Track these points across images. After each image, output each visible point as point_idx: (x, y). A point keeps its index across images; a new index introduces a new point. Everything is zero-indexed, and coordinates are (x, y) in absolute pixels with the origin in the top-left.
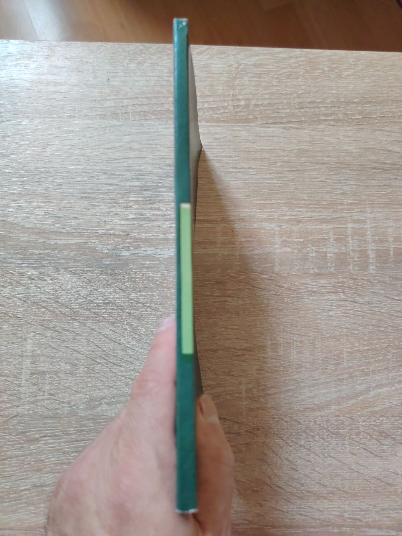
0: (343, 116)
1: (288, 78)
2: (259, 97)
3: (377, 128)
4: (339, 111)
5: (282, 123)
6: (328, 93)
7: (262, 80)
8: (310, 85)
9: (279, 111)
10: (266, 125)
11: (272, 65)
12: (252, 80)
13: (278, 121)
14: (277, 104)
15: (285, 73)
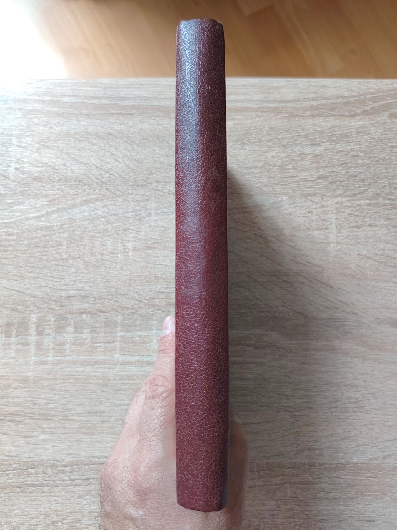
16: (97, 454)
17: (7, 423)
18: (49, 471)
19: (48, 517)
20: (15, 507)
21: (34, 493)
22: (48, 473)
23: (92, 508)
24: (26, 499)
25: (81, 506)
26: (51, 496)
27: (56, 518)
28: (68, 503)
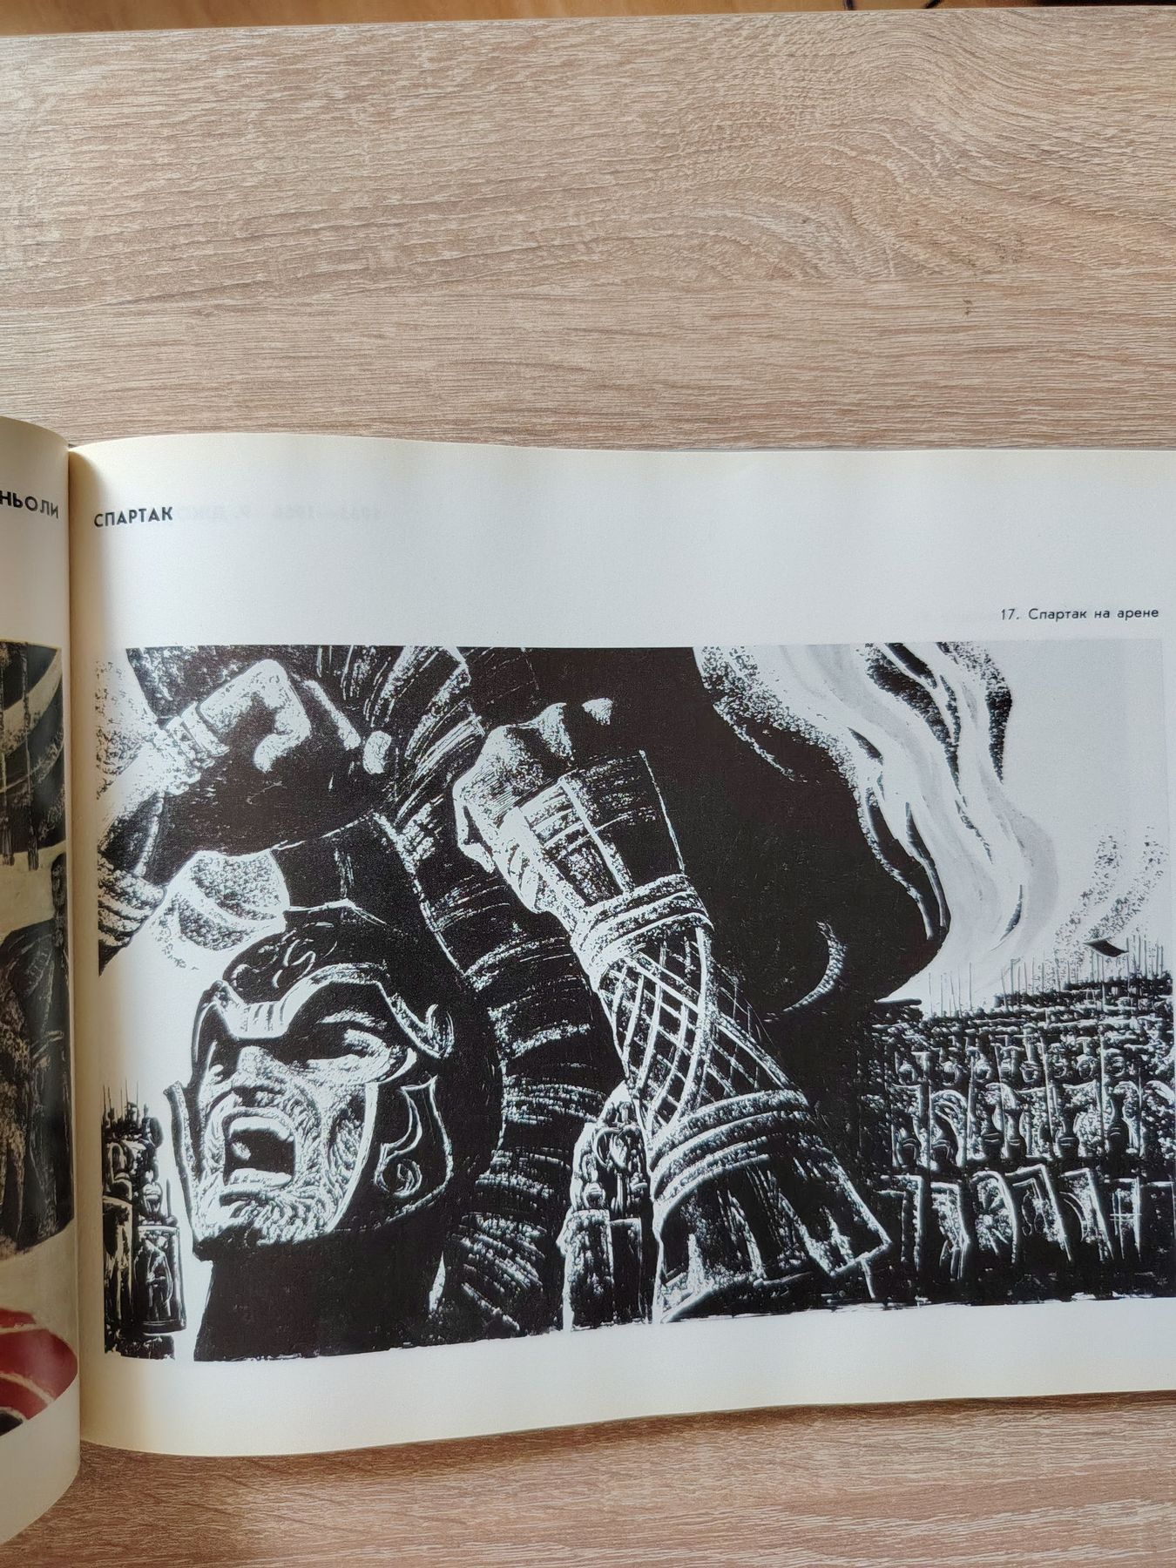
0: (396, 257)
1: (209, 135)
2: (108, 209)
3: (514, 291)
4: (383, 238)
5: (191, 295)
6: (346, 180)
7: (116, 149)
8: (281, 154)
9: (177, 254)
10: (133, 307)
11: (153, 93)
12: (85, 152)
13: (176, 289)
14: (172, 232)
15: (194, 116)
16: (229, 322)
17: (551, 405)
18: (388, 257)
19: (379, 114)
20: (492, 138)
21: (434, 183)
22: (393, 249)
23: (232, 150)
24: (459, 164)
25: (269, 152)
26: (376, 179)
27: (353, 111)
28: (314, 158)
